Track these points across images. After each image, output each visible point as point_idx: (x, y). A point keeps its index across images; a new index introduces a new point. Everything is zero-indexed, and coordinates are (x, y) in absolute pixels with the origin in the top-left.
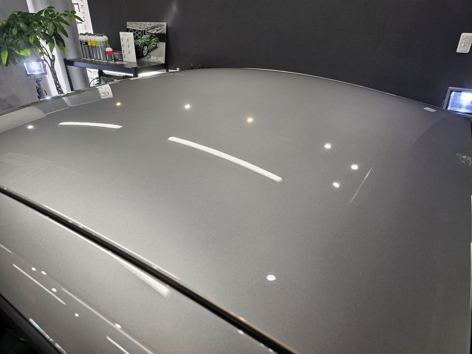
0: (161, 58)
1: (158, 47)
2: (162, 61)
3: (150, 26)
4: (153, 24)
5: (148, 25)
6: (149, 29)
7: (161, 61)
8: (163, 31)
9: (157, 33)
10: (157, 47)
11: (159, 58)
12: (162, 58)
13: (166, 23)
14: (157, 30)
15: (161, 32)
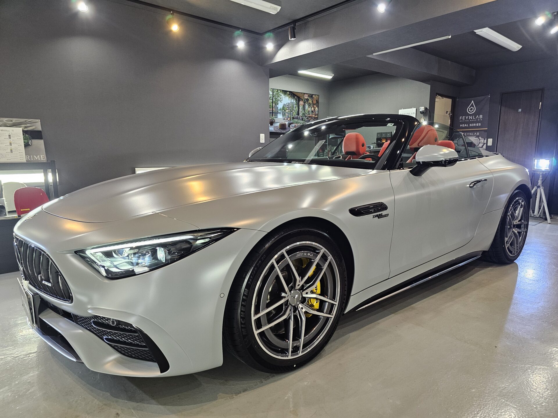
0: (38, 156)
1: (31, 145)
2: (42, 159)
3: (11, 123)
4: (15, 121)
5: (6, 121)
6: (9, 126)
7: (39, 159)
8: (36, 128)
9: (26, 129)
10: (29, 145)
11: (35, 156)
12: (41, 156)
13: (39, 120)
14: (26, 127)
15: (33, 129)
